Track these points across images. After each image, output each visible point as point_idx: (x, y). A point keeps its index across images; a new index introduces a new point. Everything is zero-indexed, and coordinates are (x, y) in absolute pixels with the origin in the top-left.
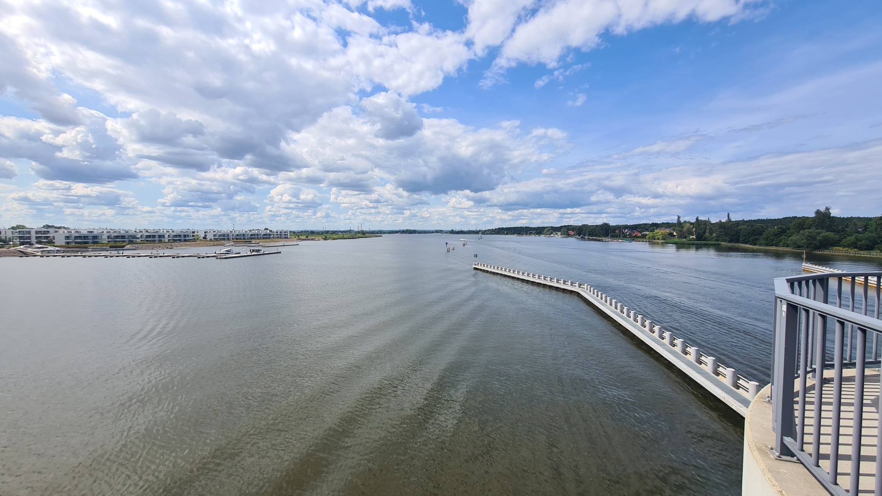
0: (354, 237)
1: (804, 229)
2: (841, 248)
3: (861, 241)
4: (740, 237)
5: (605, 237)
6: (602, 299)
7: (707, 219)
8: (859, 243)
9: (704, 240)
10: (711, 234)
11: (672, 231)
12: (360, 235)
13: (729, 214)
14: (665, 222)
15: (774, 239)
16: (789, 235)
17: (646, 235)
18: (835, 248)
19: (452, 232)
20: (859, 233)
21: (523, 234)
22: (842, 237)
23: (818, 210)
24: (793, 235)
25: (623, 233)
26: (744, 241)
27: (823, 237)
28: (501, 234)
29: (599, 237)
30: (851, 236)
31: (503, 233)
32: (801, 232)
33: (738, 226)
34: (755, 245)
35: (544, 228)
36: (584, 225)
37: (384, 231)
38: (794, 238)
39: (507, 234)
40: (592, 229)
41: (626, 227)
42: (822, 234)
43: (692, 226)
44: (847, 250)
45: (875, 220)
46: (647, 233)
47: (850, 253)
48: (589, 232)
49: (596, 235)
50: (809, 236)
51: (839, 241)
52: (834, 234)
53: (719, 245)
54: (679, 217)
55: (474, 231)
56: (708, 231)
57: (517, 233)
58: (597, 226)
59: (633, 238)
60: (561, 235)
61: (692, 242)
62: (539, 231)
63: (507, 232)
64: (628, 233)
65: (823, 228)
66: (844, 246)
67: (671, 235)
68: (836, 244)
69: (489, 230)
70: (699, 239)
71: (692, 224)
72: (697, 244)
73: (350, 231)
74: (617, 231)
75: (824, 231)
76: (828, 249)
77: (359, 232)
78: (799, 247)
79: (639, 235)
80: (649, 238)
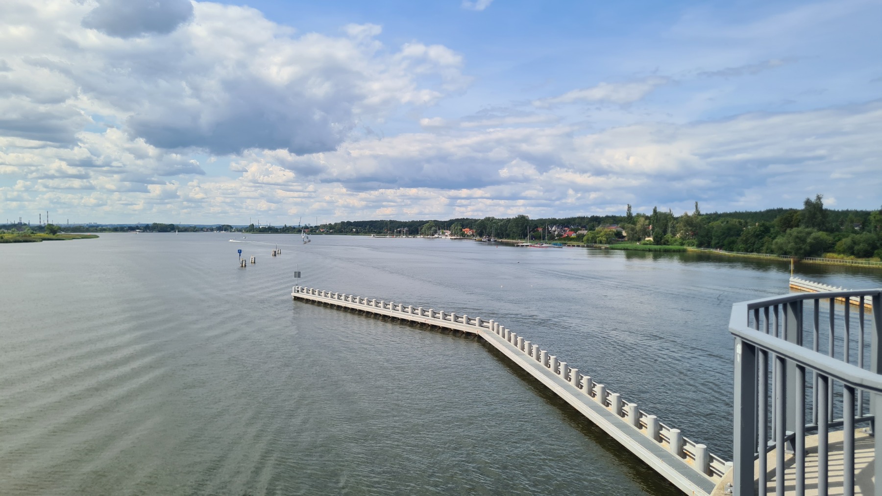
0: (28, 239)
1: (791, 227)
2: (835, 255)
3: (859, 244)
4: (712, 238)
5: (521, 239)
6: (516, 344)
7: (669, 211)
8: (856, 248)
9: (665, 244)
10: (674, 235)
11: (620, 229)
12: (43, 235)
13: (697, 203)
14: (610, 215)
15: (755, 241)
16: (773, 236)
17: (583, 235)
18: (828, 254)
19: (252, 229)
20: (855, 232)
21: (385, 234)
22: (837, 238)
23: (808, 199)
24: (779, 237)
25: (549, 232)
26: (717, 245)
27: (815, 239)
28: (346, 233)
29: (513, 239)
30: (847, 237)
31: (350, 232)
32: (788, 231)
33: (709, 222)
34: (731, 250)
35: (422, 223)
36: (489, 218)
37: (102, 226)
38: (780, 240)
39: (357, 233)
40: (501, 225)
41: (554, 222)
42: (813, 235)
43: (647, 222)
44: (842, 258)
45: (874, 215)
46: (585, 232)
47: (846, 262)
48: (496, 230)
49: (508, 236)
50: (797, 237)
51: (833, 244)
52: (827, 235)
53: (685, 251)
54: (629, 208)
55: (294, 228)
56: (670, 229)
57: (375, 232)
58: (509, 220)
59: (564, 241)
60: (451, 235)
61: (648, 247)
62: (414, 228)
63: (357, 230)
64: (556, 233)
65: (814, 226)
66: (839, 252)
67: (619, 235)
68: (830, 250)
69: (324, 226)
70: (658, 242)
71: (647, 218)
72: (655, 251)
73: (19, 226)
74: (540, 230)
75: (816, 230)
76: (819, 256)
77: (40, 228)
78: (786, 253)
79: (574, 235)
80: (588, 240)
